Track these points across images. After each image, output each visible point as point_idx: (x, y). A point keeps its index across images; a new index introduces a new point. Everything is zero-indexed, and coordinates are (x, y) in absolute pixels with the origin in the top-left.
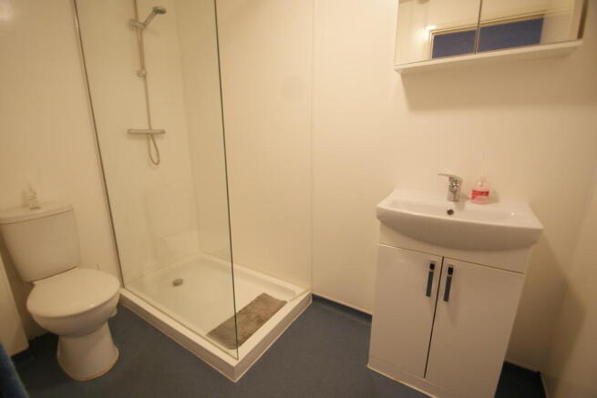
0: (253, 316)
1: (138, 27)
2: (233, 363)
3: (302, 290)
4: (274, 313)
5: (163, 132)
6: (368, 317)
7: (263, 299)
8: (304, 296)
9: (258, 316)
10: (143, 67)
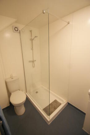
0: (53, 106)
1: (32, 40)
2: (49, 120)
3: (65, 101)
4: (58, 107)
5: (36, 61)
6: (85, 114)
7: (55, 101)
8: (66, 103)
9: (54, 107)
10: (32, 48)
